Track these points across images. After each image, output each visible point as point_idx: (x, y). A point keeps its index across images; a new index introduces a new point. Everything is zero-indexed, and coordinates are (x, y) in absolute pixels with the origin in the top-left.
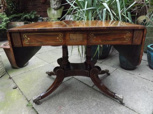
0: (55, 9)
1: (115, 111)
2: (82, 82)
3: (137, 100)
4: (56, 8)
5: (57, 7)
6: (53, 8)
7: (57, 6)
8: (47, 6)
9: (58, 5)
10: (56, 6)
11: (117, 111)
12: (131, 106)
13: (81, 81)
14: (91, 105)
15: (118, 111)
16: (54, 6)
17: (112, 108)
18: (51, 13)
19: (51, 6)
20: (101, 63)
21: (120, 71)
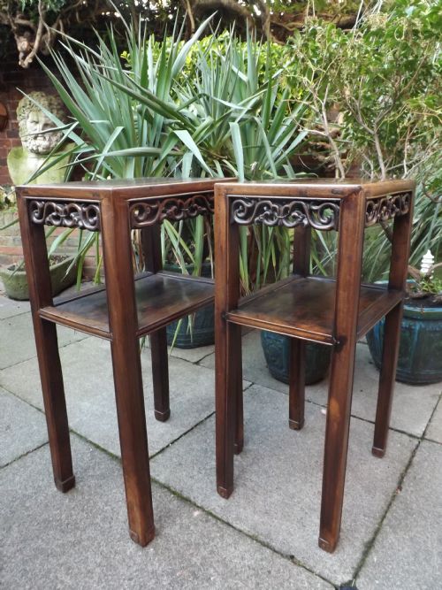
0: (38, 154)
1: (212, 571)
2: (103, 450)
3: (310, 509)
4: (40, 149)
5: (48, 148)
6: (32, 151)
7: (45, 143)
8: (11, 140)
9: (50, 140)
10: (42, 143)
11: (221, 569)
12: (281, 538)
13: (97, 447)
14: (116, 553)
15: (226, 566)
16: (33, 142)
17: (204, 558)
18: (23, 167)
19: (23, 143)
20: (197, 363)
21: (265, 390)
